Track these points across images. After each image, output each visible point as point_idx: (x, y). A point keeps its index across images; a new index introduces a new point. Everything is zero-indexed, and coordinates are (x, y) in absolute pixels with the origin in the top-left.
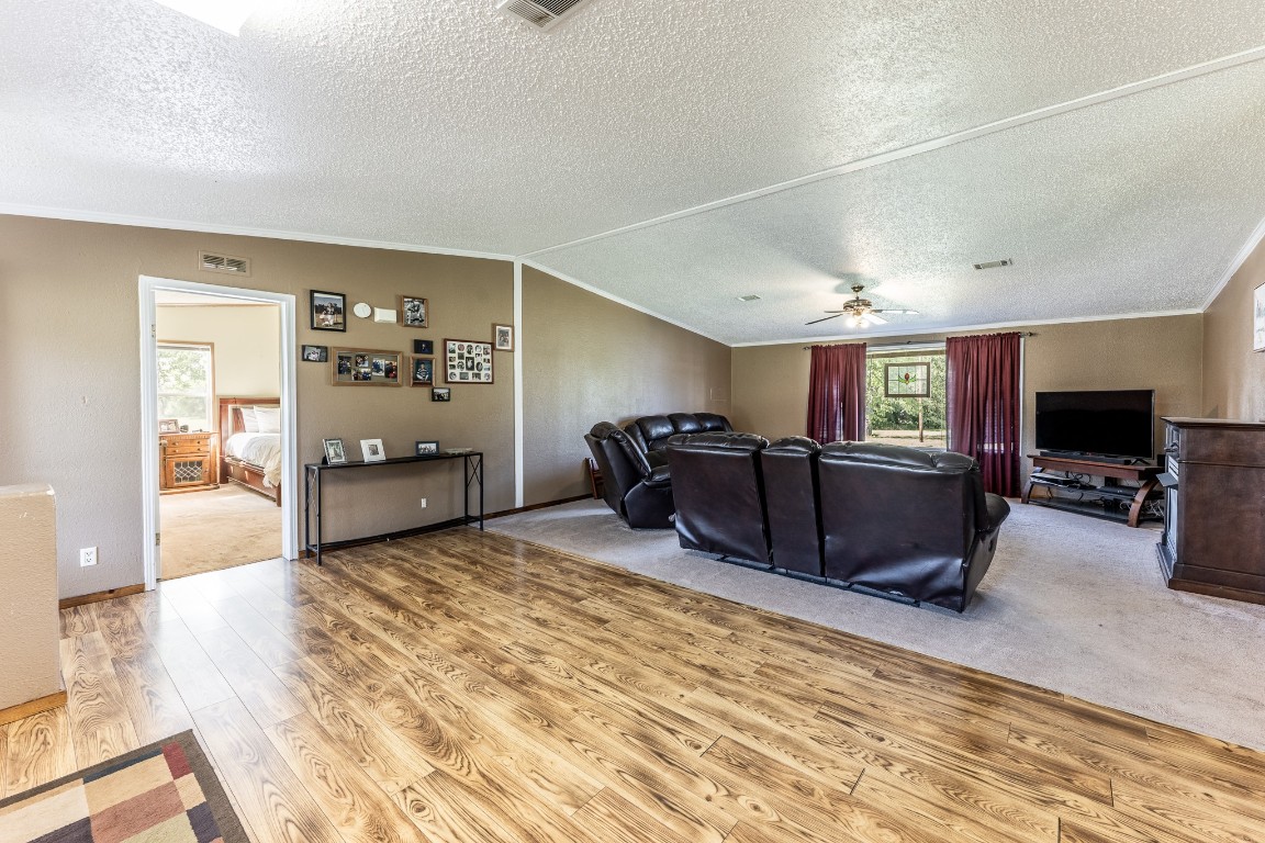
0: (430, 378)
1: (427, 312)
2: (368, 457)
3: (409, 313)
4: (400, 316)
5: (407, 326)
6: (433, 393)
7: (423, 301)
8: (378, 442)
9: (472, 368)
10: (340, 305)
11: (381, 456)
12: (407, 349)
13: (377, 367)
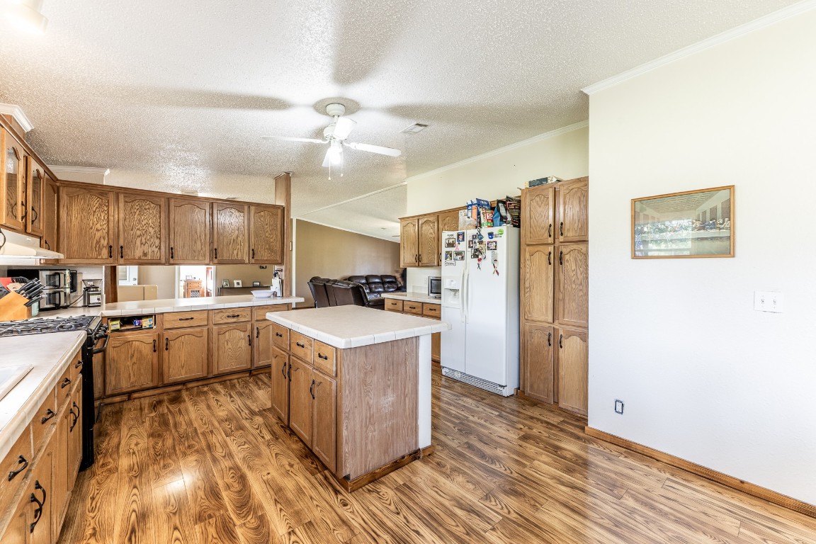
2: (236, 286)
8: (240, 282)
11: (240, 286)
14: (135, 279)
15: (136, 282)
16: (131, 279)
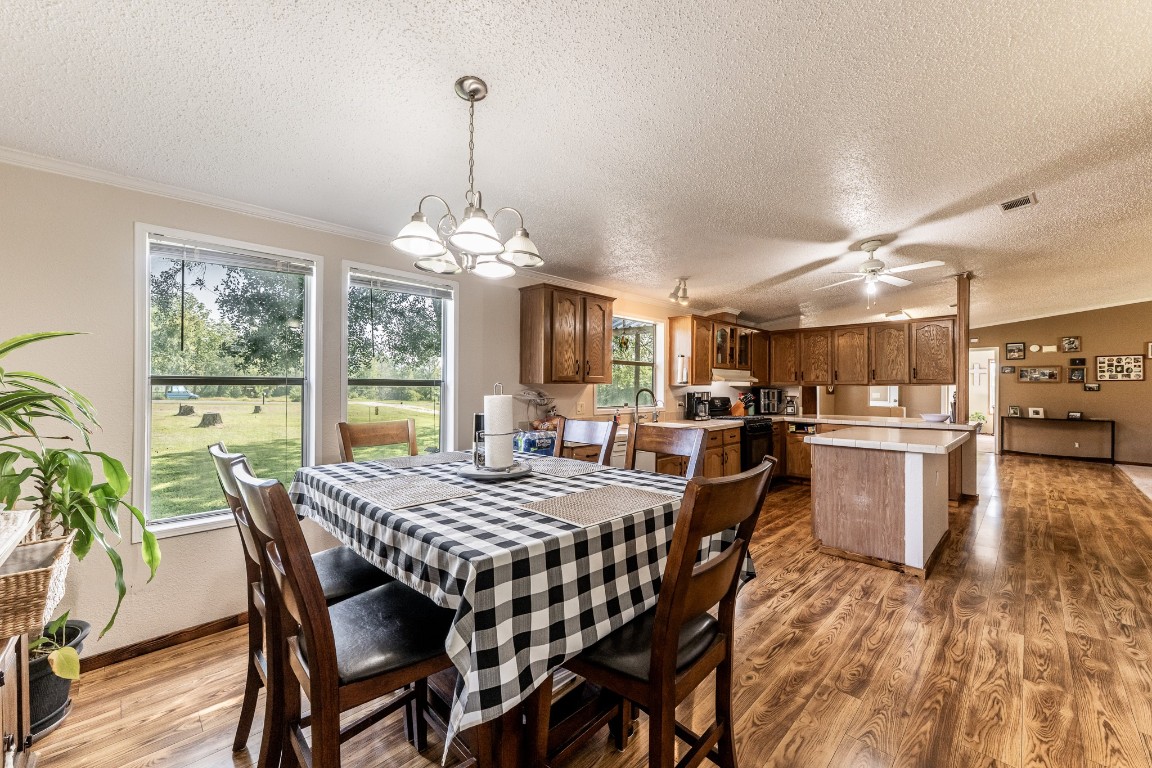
0: (1083, 379)
1: (1081, 343)
2: (1031, 415)
3: (1067, 346)
4: (1059, 348)
5: (1065, 352)
6: (1085, 387)
7: (1077, 338)
8: (1041, 410)
9: (1122, 371)
10: (1022, 348)
11: (1041, 416)
12: (1066, 364)
13: (1044, 374)
14: (895, 401)
15: (897, 404)
16: (892, 401)
